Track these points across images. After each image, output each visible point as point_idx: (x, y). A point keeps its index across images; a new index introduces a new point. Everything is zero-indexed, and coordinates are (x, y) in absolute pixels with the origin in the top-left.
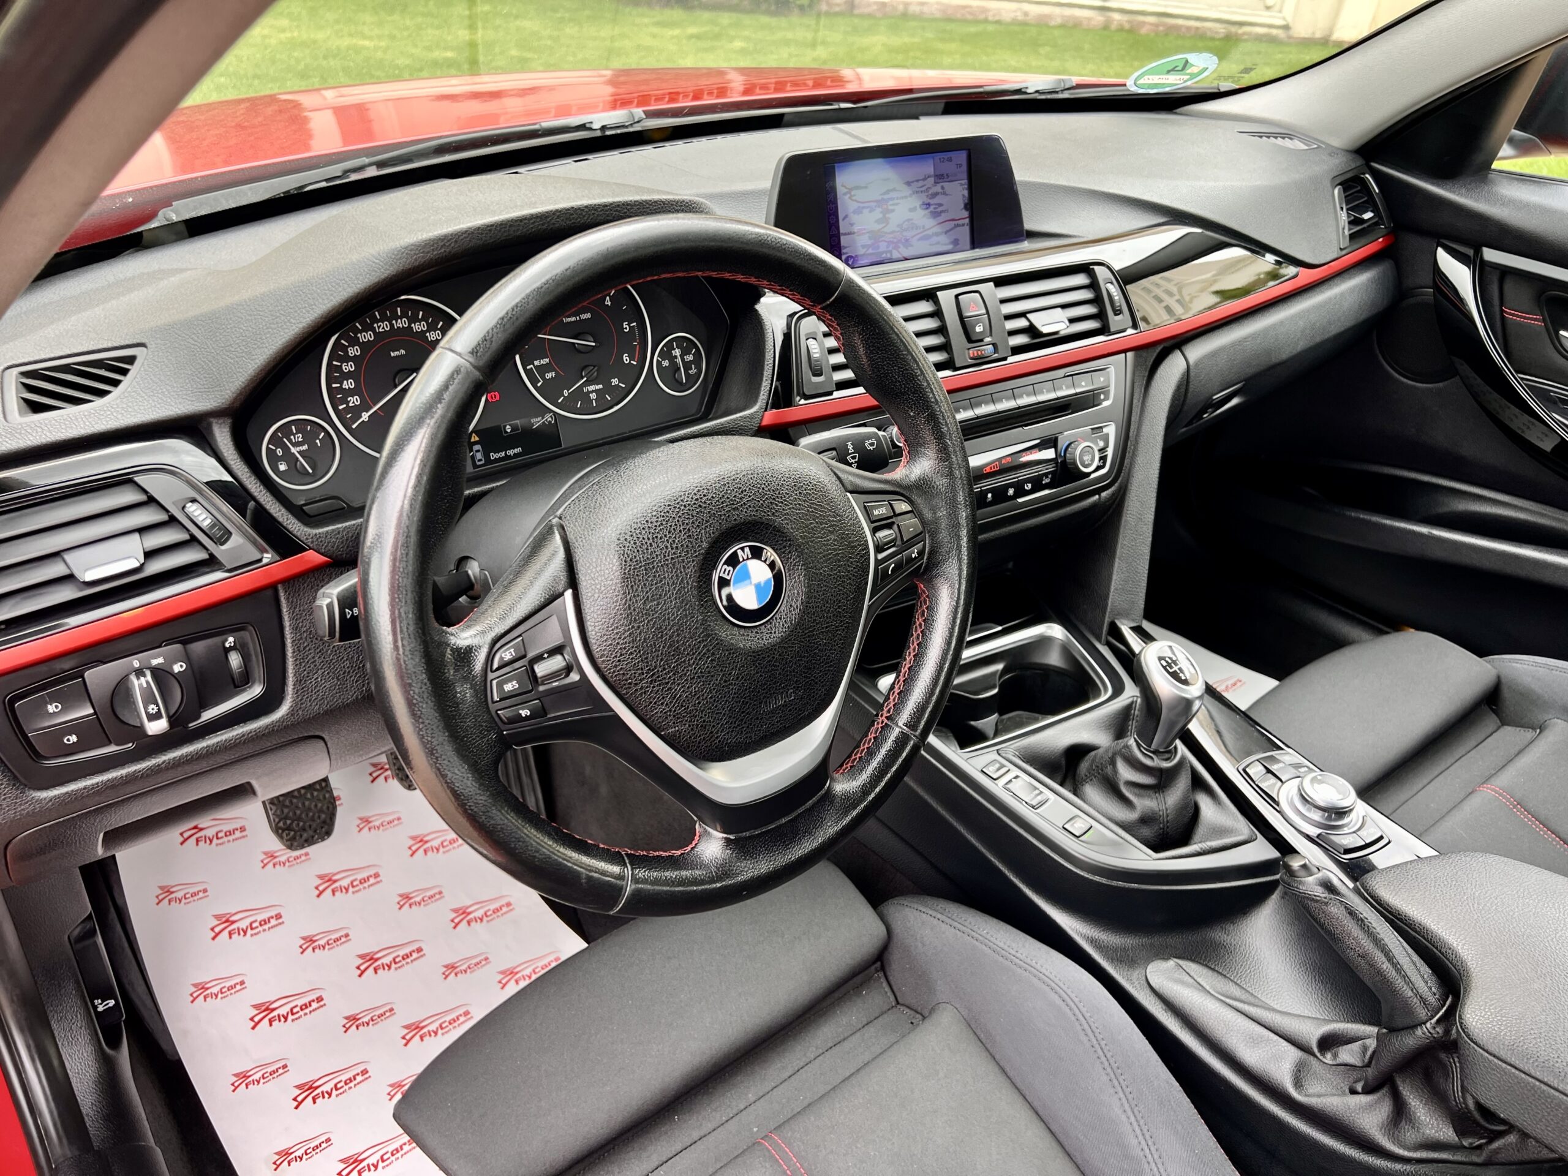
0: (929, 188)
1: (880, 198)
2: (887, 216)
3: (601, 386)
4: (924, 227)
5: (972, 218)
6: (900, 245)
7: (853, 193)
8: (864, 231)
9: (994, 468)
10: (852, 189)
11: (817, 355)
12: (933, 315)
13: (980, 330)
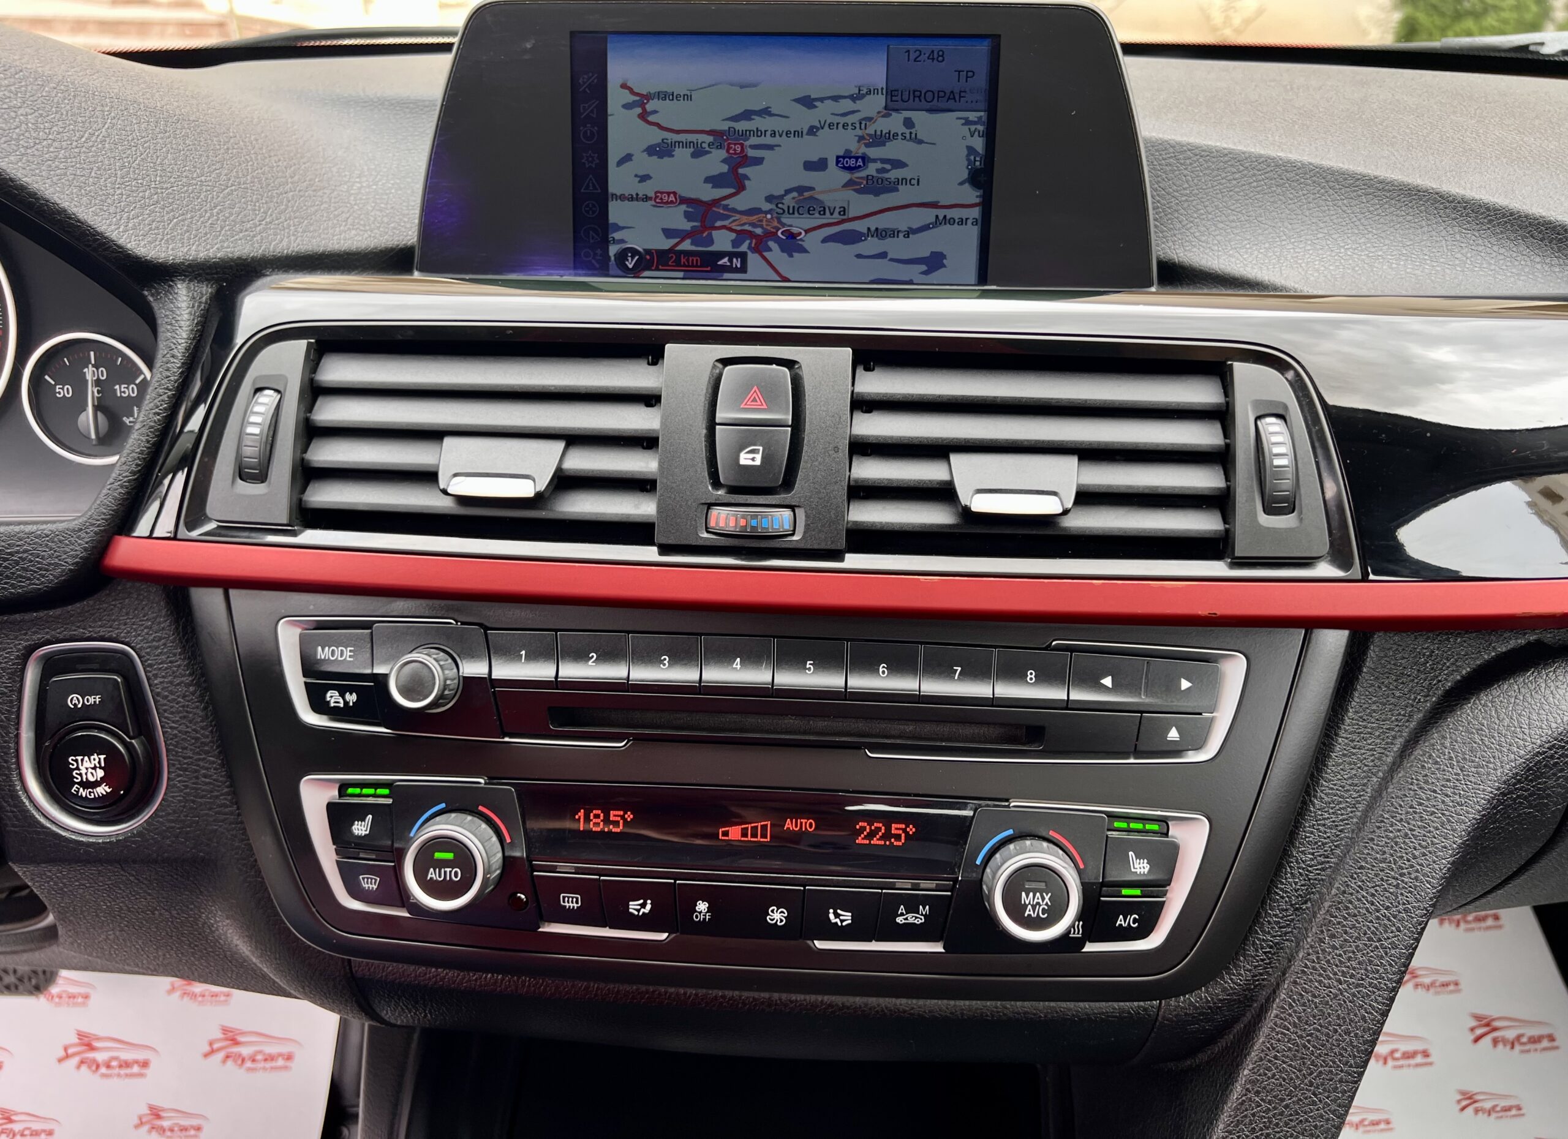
0: (870, 119)
1: (724, 126)
2: (741, 171)
4: (844, 211)
5: (986, 205)
6: (771, 244)
7: (649, 107)
8: (672, 198)
9: (754, 835)
10: (648, 97)
11: (256, 430)
12: (650, 399)
13: (750, 463)
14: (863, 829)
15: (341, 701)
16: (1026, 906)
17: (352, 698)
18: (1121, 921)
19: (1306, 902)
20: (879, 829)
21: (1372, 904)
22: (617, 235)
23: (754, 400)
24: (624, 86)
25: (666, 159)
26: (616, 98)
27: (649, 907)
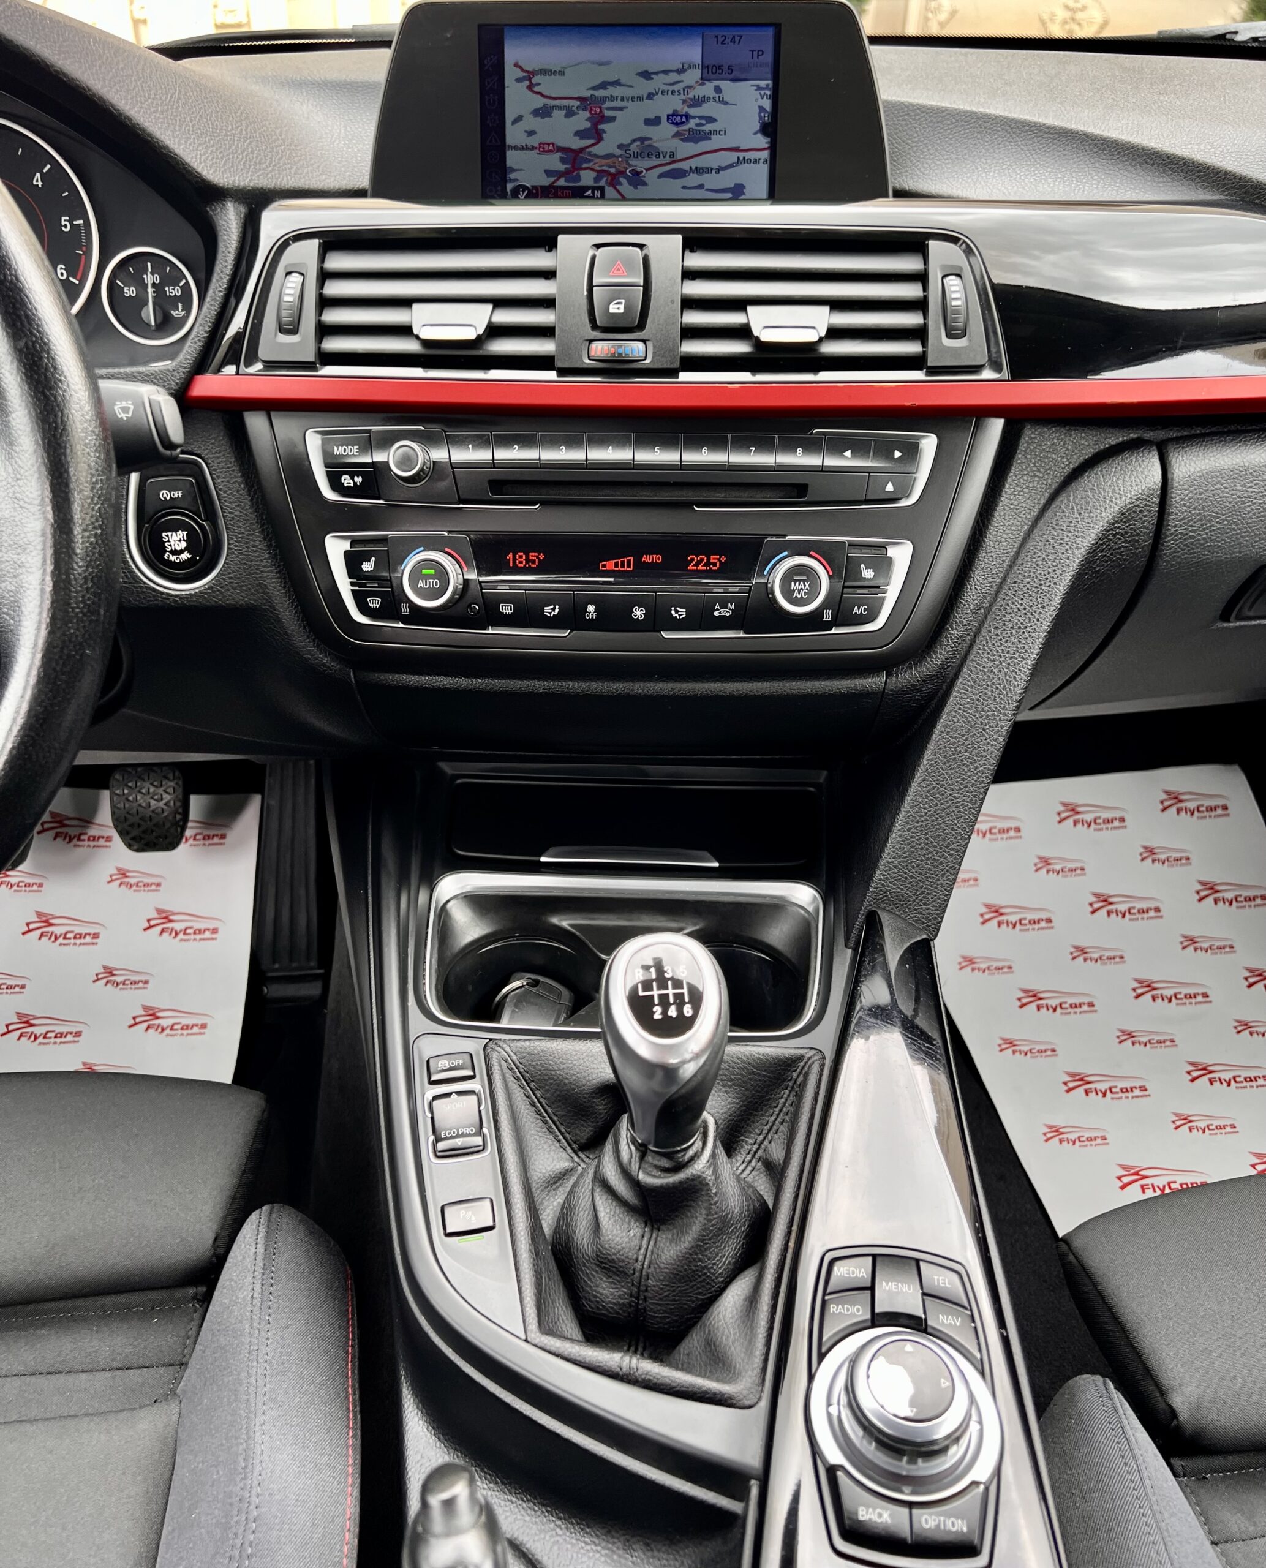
0: (690, 87)
1: (588, 94)
2: (601, 127)
4: (673, 155)
5: (773, 148)
6: (622, 180)
7: (535, 80)
8: (551, 147)
9: (623, 566)
10: (533, 73)
11: (291, 299)
12: (549, 274)
13: (617, 311)
14: (692, 560)
15: (351, 482)
16: (794, 591)
17: (359, 480)
18: (856, 610)
19: (979, 609)
20: (702, 560)
21: (1021, 604)
22: (512, 176)
23: (619, 270)
24: (516, 65)
25: (546, 119)
26: (511, 74)
27: (557, 610)
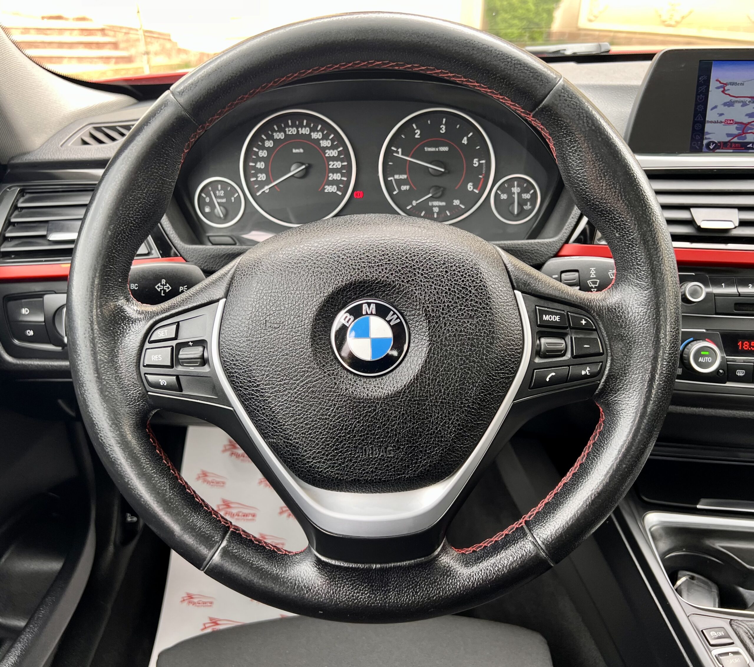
3: (444, 204)
7: (726, 88)
8: (732, 122)
10: (726, 84)
22: (707, 136)
24: (717, 80)
25: (731, 107)
26: (713, 85)
